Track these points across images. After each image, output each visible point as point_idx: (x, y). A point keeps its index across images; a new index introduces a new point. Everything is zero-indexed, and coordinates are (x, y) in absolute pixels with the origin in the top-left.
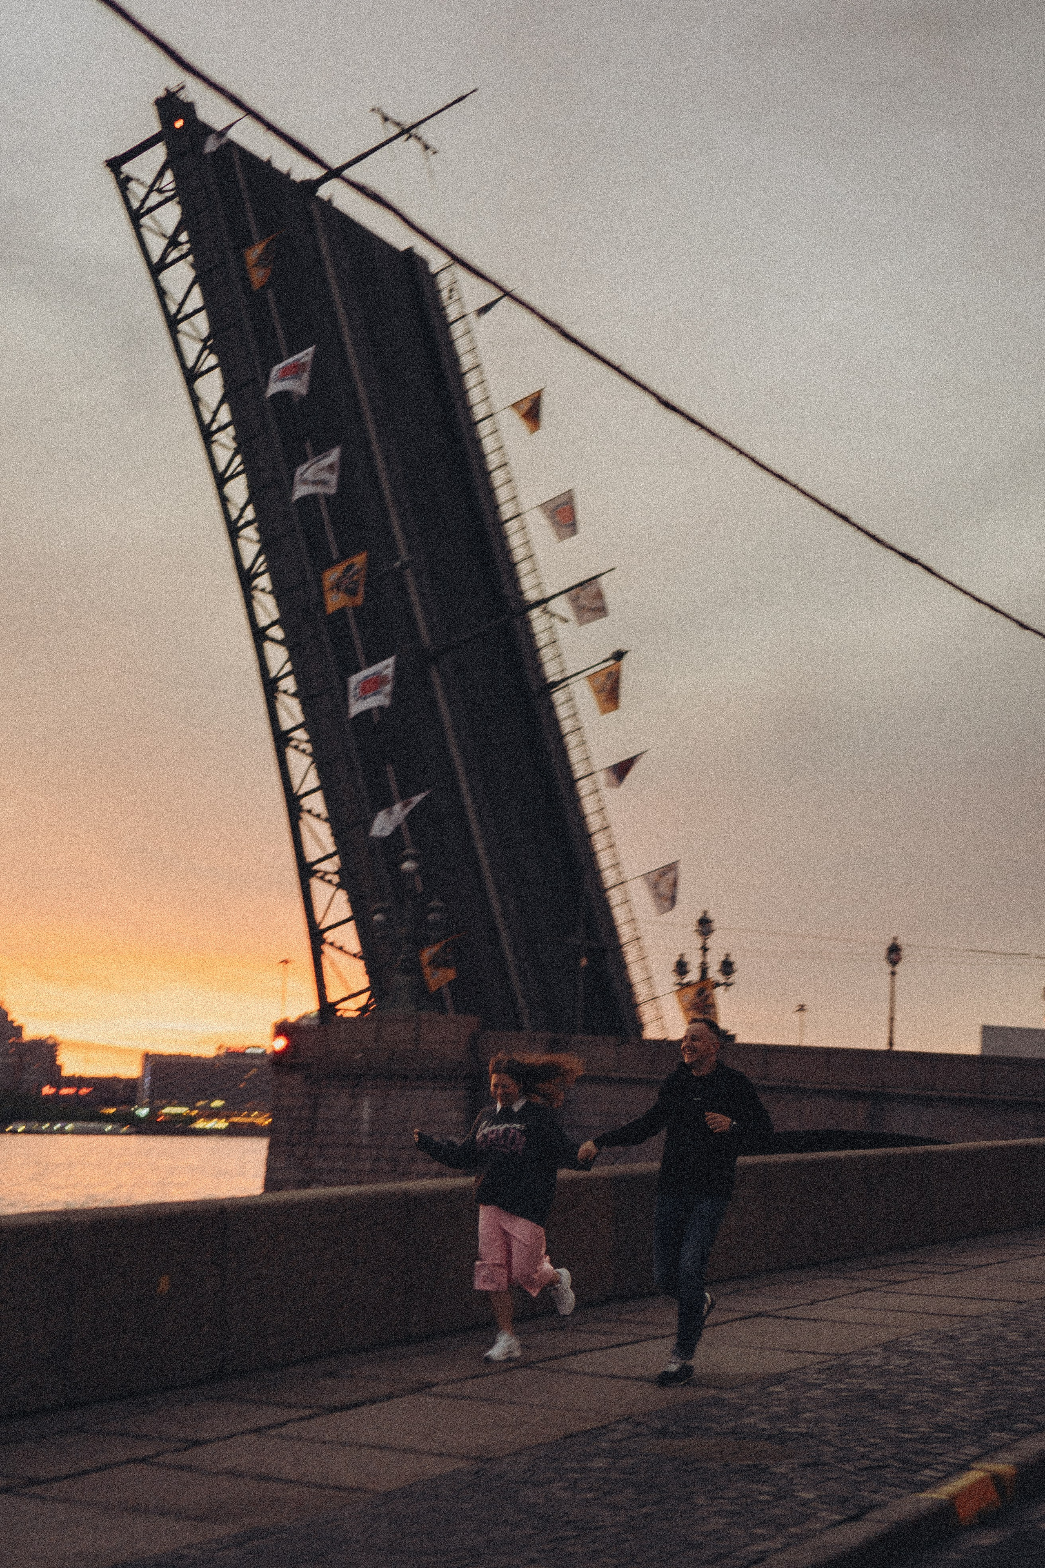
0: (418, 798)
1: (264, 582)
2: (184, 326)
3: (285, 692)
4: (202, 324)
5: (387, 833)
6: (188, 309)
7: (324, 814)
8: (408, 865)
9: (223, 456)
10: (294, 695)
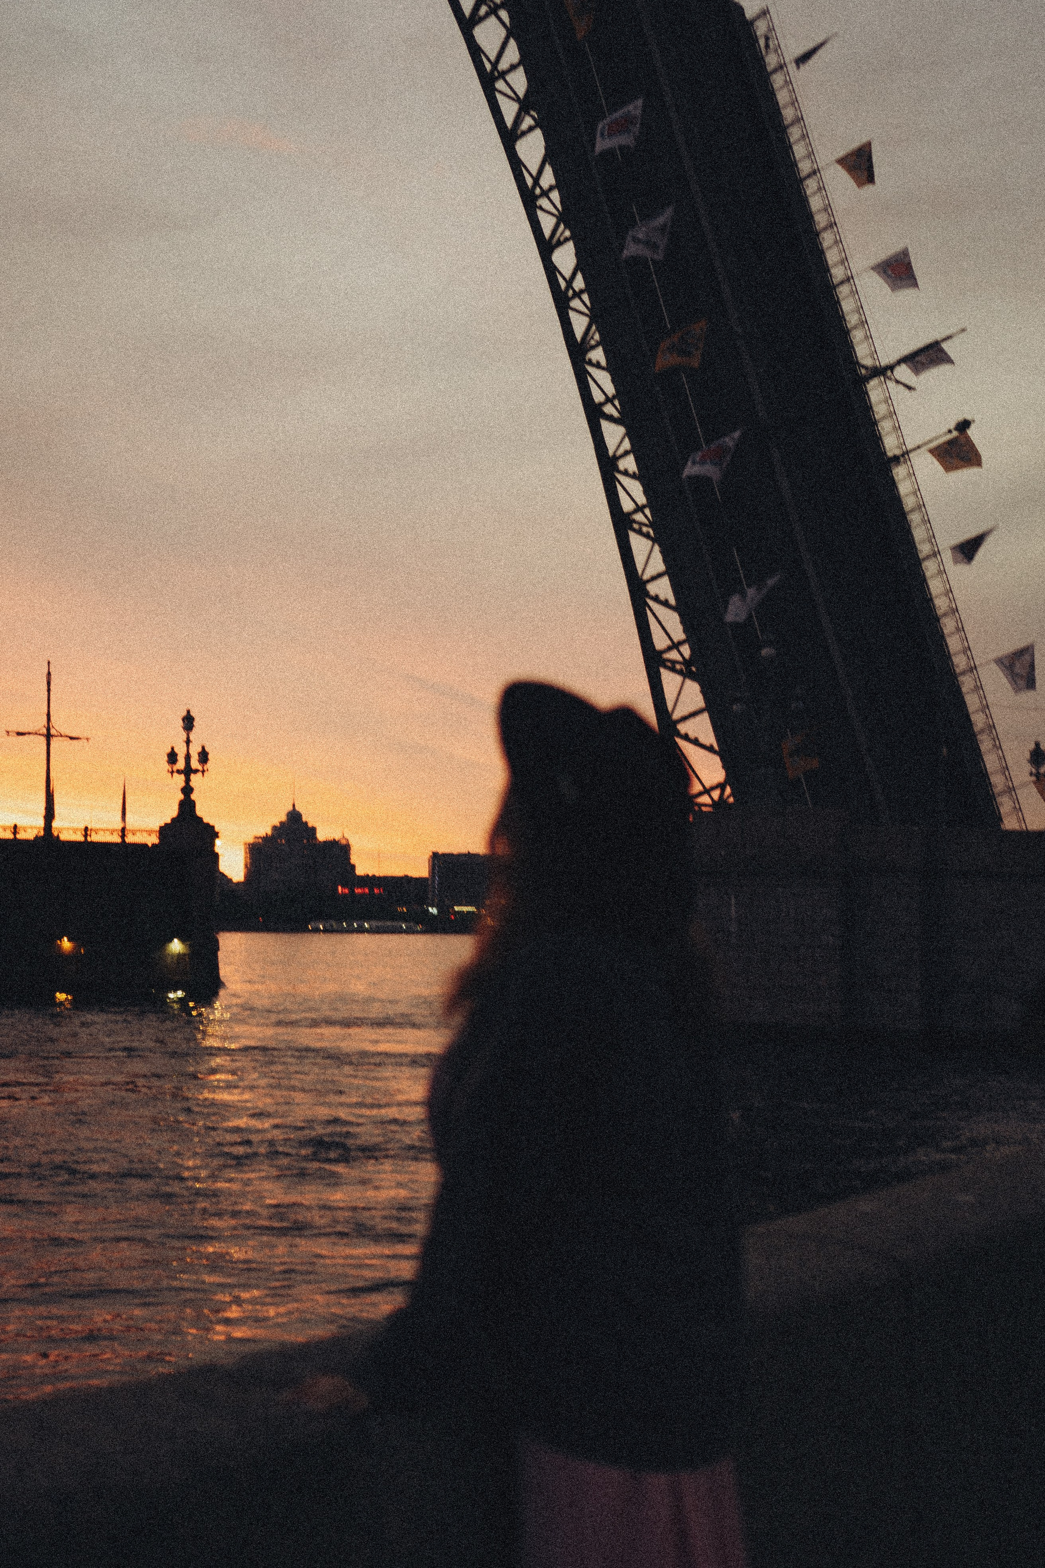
0: (770, 582)
1: (598, 355)
2: (500, 85)
3: (626, 473)
4: (519, 81)
5: (742, 617)
6: (503, 65)
7: (672, 601)
8: (765, 652)
9: (547, 223)
10: (633, 476)
